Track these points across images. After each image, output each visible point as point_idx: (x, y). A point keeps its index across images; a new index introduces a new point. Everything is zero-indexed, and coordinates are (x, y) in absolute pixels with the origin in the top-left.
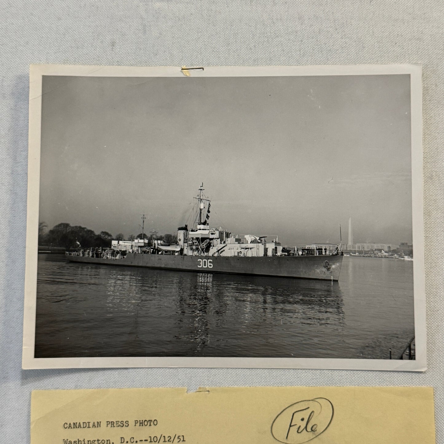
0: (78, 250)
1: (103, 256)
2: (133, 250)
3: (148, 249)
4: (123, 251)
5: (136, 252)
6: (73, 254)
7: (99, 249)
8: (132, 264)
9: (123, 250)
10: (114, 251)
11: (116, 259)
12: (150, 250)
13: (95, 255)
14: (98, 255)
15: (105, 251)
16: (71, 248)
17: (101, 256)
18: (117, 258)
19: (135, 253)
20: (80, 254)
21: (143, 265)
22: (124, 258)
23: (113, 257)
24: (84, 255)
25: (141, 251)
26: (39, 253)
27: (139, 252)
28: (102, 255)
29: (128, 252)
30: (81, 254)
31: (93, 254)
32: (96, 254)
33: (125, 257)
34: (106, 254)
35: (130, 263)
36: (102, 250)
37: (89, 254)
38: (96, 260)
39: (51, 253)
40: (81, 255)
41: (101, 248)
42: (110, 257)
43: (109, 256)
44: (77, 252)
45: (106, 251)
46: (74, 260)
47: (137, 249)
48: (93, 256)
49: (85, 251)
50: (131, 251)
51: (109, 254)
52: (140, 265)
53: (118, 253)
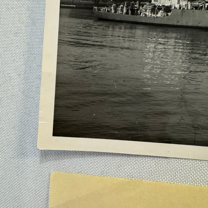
0: (109, 5)
1: (141, 13)
2: (180, 5)
3: (202, 3)
4: (167, 7)
5: (184, 7)
6: (102, 9)
7: (136, 4)
8: (179, 24)
9: (166, 5)
10: (155, 6)
11: (157, 17)
12: (205, 5)
13: (130, 12)
14: (134, 12)
15: (143, 6)
16: (100, 3)
17: (137, 12)
18: (159, 15)
19: (184, 9)
20: (111, 10)
21: (194, 25)
22: (167, 15)
23: (154, 14)
24: (116, 12)
25: (191, 7)
26: (61, 7)
27: (189, 8)
28: (139, 11)
29: (173, 8)
30: (113, 9)
31: (128, 10)
32: (131, 10)
33: (169, 14)
34: (144, 10)
35: (176, 22)
36: (139, 5)
37: (122, 10)
38: (131, 18)
39: (76, 8)
40: (113, 11)
41: (138, 2)
42: (150, 14)
43: (147, 14)
44: (107, 7)
45: (145, 6)
46: (104, 18)
47: (186, 3)
48: (127, 13)
49: (117, 6)
50: (177, 6)
51: (148, 11)
52: (190, 24)
53: (160, 8)
